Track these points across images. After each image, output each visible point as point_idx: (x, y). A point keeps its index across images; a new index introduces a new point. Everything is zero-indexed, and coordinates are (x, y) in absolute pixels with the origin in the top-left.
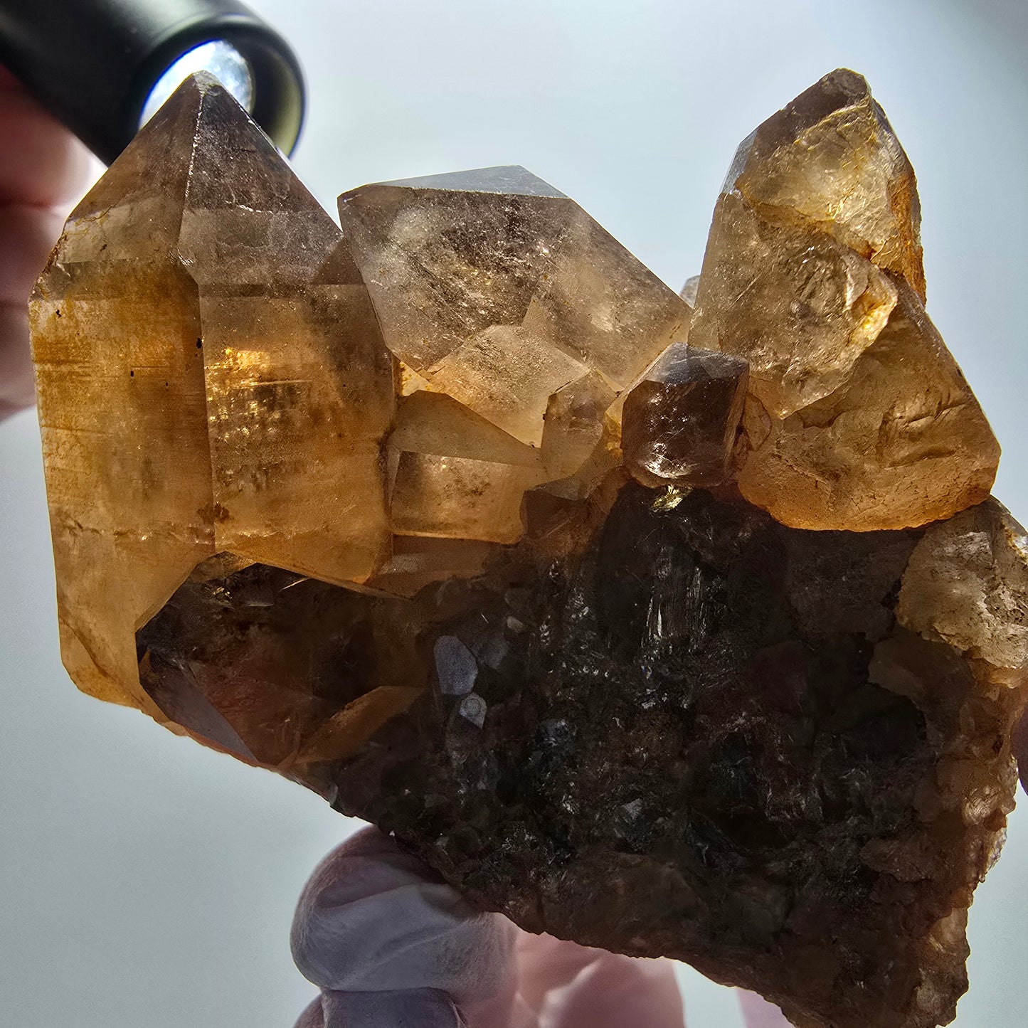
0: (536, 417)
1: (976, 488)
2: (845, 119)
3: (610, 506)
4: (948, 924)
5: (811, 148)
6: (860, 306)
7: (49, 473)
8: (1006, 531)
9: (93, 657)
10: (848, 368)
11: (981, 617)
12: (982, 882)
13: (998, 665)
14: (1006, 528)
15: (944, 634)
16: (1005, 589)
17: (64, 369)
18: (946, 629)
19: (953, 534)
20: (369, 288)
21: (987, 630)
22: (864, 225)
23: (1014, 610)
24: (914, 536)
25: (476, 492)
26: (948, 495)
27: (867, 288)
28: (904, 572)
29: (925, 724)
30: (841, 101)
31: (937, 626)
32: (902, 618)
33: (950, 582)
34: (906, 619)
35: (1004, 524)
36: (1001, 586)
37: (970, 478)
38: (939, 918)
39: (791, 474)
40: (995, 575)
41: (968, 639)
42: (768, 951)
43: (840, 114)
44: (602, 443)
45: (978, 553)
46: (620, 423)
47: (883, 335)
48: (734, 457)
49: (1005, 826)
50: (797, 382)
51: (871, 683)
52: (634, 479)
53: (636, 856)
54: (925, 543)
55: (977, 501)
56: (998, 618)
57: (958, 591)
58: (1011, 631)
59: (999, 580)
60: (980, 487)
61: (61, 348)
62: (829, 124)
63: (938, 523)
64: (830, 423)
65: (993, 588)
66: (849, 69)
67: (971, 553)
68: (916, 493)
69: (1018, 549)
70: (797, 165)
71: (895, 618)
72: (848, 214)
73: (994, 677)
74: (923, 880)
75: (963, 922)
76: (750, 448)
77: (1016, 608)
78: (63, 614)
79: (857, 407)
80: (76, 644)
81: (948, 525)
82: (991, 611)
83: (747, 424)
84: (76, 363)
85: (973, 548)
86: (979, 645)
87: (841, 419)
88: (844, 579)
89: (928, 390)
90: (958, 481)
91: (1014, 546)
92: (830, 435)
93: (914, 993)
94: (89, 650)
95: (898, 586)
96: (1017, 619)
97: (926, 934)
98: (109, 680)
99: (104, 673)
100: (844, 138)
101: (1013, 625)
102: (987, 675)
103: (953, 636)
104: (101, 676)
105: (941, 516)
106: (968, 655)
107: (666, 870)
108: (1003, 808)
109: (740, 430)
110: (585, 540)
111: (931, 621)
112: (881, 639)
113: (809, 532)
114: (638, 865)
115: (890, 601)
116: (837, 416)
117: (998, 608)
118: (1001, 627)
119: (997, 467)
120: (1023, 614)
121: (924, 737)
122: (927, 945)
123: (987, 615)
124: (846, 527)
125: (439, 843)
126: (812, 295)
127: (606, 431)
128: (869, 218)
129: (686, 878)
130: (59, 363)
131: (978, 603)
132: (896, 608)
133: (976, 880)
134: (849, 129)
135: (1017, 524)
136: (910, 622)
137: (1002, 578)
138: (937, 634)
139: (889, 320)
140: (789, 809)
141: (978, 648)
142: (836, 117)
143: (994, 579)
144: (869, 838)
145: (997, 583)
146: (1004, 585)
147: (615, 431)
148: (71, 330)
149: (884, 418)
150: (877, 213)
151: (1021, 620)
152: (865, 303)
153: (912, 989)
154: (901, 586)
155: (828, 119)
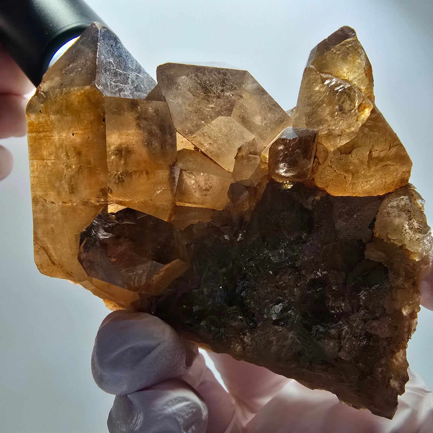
0: (231, 159)
1: (403, 179)
2: (349, 43)
3: (263, 191)
4: (399, 355)
5: (337, 52)
6: (361, 108)
7: (32, 179)
8: (414, 197)
9: (49, 257)
10: (357, 130)
11: (406, 232)
12: (411, 339)
13: (412, 251)
14: (414, 196)
15: (392, 239)
16: (414, 220)
17: (41, 135)
18: (393, 237)
19: (396, 197)
20: (168, 103)
21: (408, 237)
22: (357, 82)
23: (418, 228)
24: (381, 198)
25: (206, 190)
26: (394, 181)
27: (363, 101)
28: (377, 214)
29: (388, 272)
30: (347, 37)
31: (389, 236)
32: (376, 234)
33: (395, 217)
34: (378, 234)
35: (413, 194)
36: (413, 219)
37: (402, 175)
38: (396, 352)
39: (335, 174)
40: (411, 214)
41: (401, 241)
42: (333, 366)
43: (347, 41)
44: (260, 166)
45: (405, 204)
46: (268, 157)
47: (369, 119)
48: (313, 168)
49: (417, 318)
50: (338, 136)
51: (366, 259)
52: (273, 179)
53: (280, 327)
54: (385, 201)
55: (404, 185)
56: (412, 232)
57: (397, 221)
58: (418, 237)
59: (412, 216)
60: (405, 179)
61: (41, 126)
62: (343, 45)
63: (390, 193)
64: (350, 153)
65: (410, 219)
66: (348, 26)
67: (403, 205)
68: (382, 180)
69: (419, 205)
70: (333, 59)
71: (373, 234)
72: (352, 77)
73: (412, 256)
74: (389, 337)
75: (405, 354)
76: (319, 164)
77: (419, 227)
78: (36, 239)
79: (360, 146)
80: (42, 252)
81: (394, 194)
82: (410, 229)
83: (318, 154)
84: (48, 131)
85: (403, 203)
86: (405, 243)
87: (354, 151)
88: (355, 216)
89: (386, 140)
90: (397, 176)
91: (417, 203)
92: (350, 157)
93: (389, 381)
94: (47, 254)
95: (375, 220)
96: (419, 232)
97: (392, 358)
98: (56, 266)
99: (54, 263)
100: (349, 50)
101: (418, 234)
102: (409, 255)
103: (395, 240)
104: (53, 265)
105: (391, 191)
106: (401, 247)
107: (290, 335)
108: (416, 310)
109: (315, 157)
110: (254, 204)
111: (387, 234)
112: (369, 242)
113: (342, 197)
114: (281, 331)
115: (372, 226)
116: (353, 150)
117: (412, 228)
118: (414, 235)
119: (410, 171)
120: (421, 230)
121: (387, 278)
122: (392, 362)
123: (408, 231)
124: (356, 195)
125: (202, 324)
126: (343, 103)
127: (261, 161)
128: (359, 80)
129: (299, 339)
130: (40, 132)
131: (405, 226)
132: (374, 229)
133: (408, 338)
134: (350, 47)
135: (418, 194)
136: (379, 235)
137: (414, 216)
138: (389, 239)
139: (371, 113)
140: (338, 308)
141: (405, 245)
142: (346, 42)
143: (410, 216)
144: (368, 320)
145: (412, 217)
146: (414, 218)
147: (266, 160)
148: (46, 118)
149: (370, 150)
150: (362, 77)
151: (421, 232)
152: (362, 106)
153: (388, 380)
154: (376, 220)
155: (343, 43)
